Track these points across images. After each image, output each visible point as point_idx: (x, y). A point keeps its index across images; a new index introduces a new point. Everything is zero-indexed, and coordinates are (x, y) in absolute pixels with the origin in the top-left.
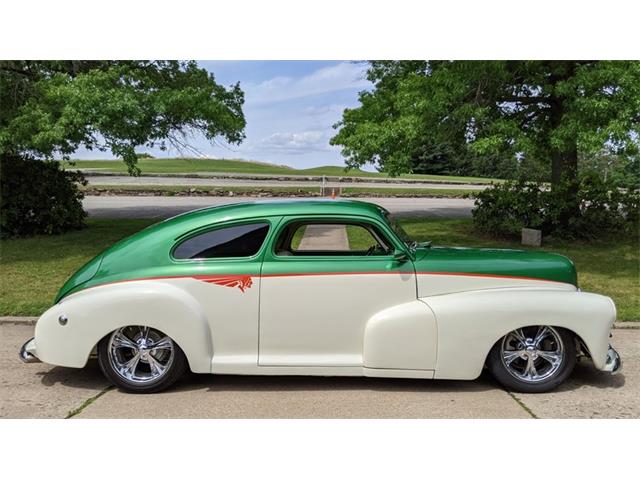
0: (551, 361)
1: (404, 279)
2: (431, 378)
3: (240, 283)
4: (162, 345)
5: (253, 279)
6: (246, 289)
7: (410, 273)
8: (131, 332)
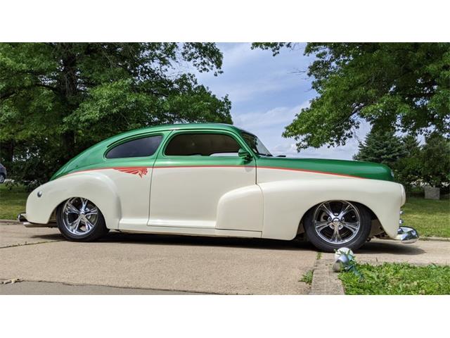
0: (353, 230)
1: (248, 171)
2: (260, 237)
3: (140, 172)
4: (94, 212)
5: (148, 169)
6: (143, 176)
7: (253, 167)
8: (77, 202)
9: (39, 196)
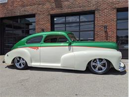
2: (74, 69)
6: (38, 50)
7: (72, 46)
9: (8, 55)
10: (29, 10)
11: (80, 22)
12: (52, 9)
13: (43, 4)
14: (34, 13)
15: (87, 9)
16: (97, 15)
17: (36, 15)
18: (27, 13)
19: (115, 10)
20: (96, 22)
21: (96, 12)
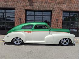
6: (31, 33)
9: (8, 36)
10: (10, 5)
11: (43, 16)
12: (27, 6)
13: (21, 3)
14: (14, 7)
15: (48, 9)
16: (53, 13)
17: (15, 9)
18: (8, 7)
19: (62, 12)
20: (52, 16)
21: (53, 11)
